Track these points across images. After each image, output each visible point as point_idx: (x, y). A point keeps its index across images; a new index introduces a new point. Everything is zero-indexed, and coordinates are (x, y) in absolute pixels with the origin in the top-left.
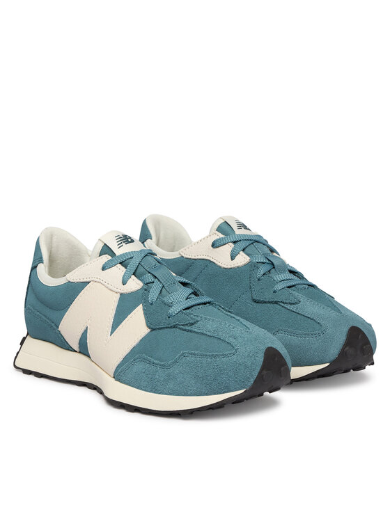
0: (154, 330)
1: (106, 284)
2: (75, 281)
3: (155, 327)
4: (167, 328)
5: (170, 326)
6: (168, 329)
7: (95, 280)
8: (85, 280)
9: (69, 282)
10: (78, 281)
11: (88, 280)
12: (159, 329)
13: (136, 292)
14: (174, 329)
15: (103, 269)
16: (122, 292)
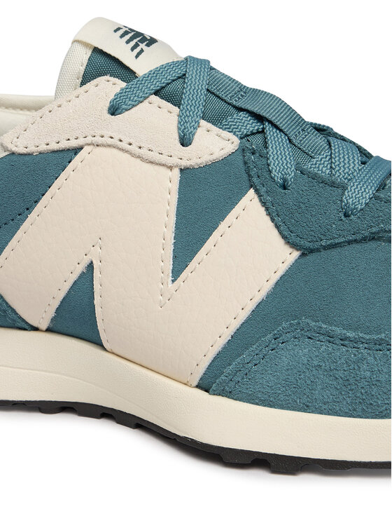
0: (312, 251)
1: (134, 148)
2: (31, 149)
3: (316, 245)
4: (350, 242)
5: (359, 237)
6: (357, 246)
7: (98, 140)
8: (64, 145)
9: (13, 153)
10: (43, 148)
11: (74, 143)
12: (326, 248)
13: (226, 161)
14: (373, 244)
15: (114, 110)
16: (185, 163)
